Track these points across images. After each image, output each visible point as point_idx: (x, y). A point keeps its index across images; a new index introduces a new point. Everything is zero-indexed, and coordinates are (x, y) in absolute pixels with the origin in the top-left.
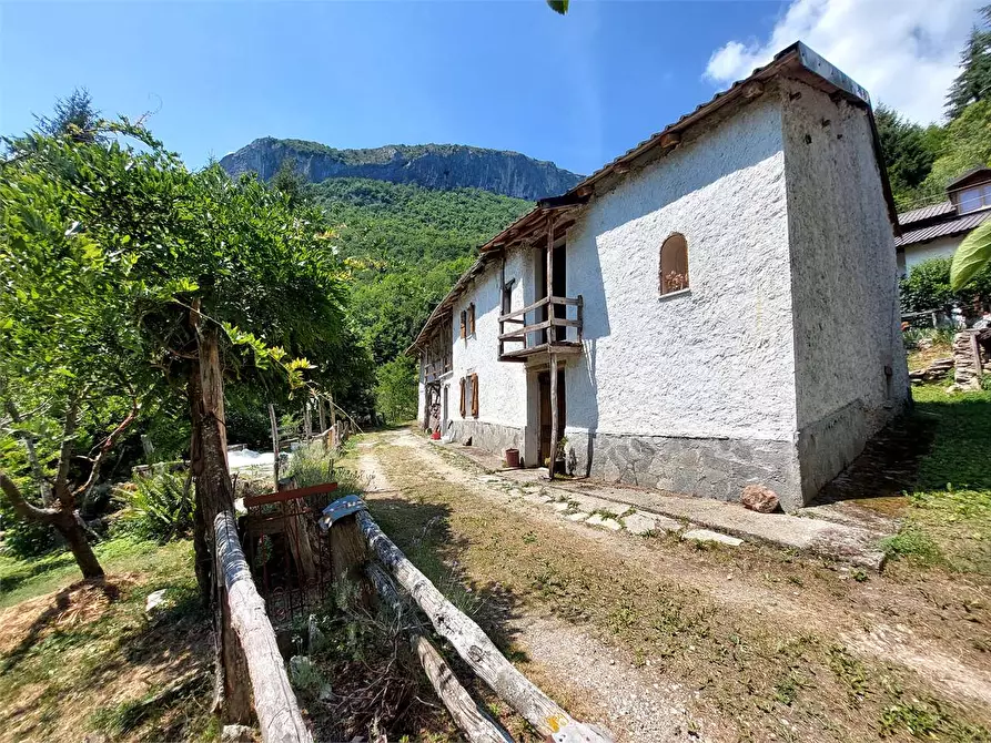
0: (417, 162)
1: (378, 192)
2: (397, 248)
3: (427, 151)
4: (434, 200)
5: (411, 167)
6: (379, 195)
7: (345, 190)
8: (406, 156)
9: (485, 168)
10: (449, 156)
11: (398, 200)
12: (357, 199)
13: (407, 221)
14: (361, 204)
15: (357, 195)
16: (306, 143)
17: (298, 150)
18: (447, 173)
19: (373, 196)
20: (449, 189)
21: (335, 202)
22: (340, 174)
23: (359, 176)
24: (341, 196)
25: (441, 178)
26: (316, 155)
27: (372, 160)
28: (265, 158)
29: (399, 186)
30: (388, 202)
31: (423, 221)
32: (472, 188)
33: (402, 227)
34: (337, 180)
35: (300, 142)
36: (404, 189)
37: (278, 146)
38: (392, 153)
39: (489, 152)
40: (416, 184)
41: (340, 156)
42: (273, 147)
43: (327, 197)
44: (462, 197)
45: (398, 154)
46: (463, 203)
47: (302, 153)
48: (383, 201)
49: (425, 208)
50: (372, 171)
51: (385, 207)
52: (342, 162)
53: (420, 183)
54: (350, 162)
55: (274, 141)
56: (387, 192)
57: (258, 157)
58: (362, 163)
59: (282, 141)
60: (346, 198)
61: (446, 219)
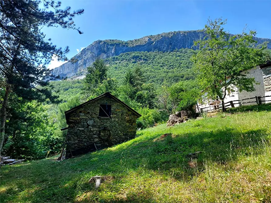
0: (158, 42)
1: (142, 56)
2: (152, 79)
3: (162, 36)
4: (166, 57)
5: (155, 44)
6: (142, 58)
7: (128, 57)
8: (153, 40)
9: (188, 39)
10: (172, 37)
11: (150, 59)
12: (134, 61)
13: (155, 67)
14: (135, 62)
15: (133, 59)
16: (113, 41)
17: (110, 44)
18: (171, 44)
19: (140, 59)
20: (172, 51)
21: (124, 63)
22: (126, 51)
23: (134, 51)
24: (127, 60)
25: (168, 46)
26: (117, 44)
27: (139, 44)
28: (97, 48)
29: (150, 53)
30: (146, 60)
31: (161, 66)
32: (183, 49)
33: (152, 70)
34: (125, 53)
35: (110, 40)
36: (153, 54)
37: (102, 43)
38: (147, 39)
39: (190, 32)
40: (157, 51)
41: (126, 44)
42: (100, 44)
43: (121, 61)
44: (178, 54)
45: (150, 39)
46: (179, 56)
47: (111, 45)
48: (144, 60)
49: (162, 60)
50: (139, 48)
51: (145, 62)
52: (127, 46)
53: (160, 50)
54: (130, 46)
55: (101, 41)
56: (145, 56)
57: (95, 48)
58: (135, 45)
59: (104, 41)
60: (129, 60)
61: (172, 64)
